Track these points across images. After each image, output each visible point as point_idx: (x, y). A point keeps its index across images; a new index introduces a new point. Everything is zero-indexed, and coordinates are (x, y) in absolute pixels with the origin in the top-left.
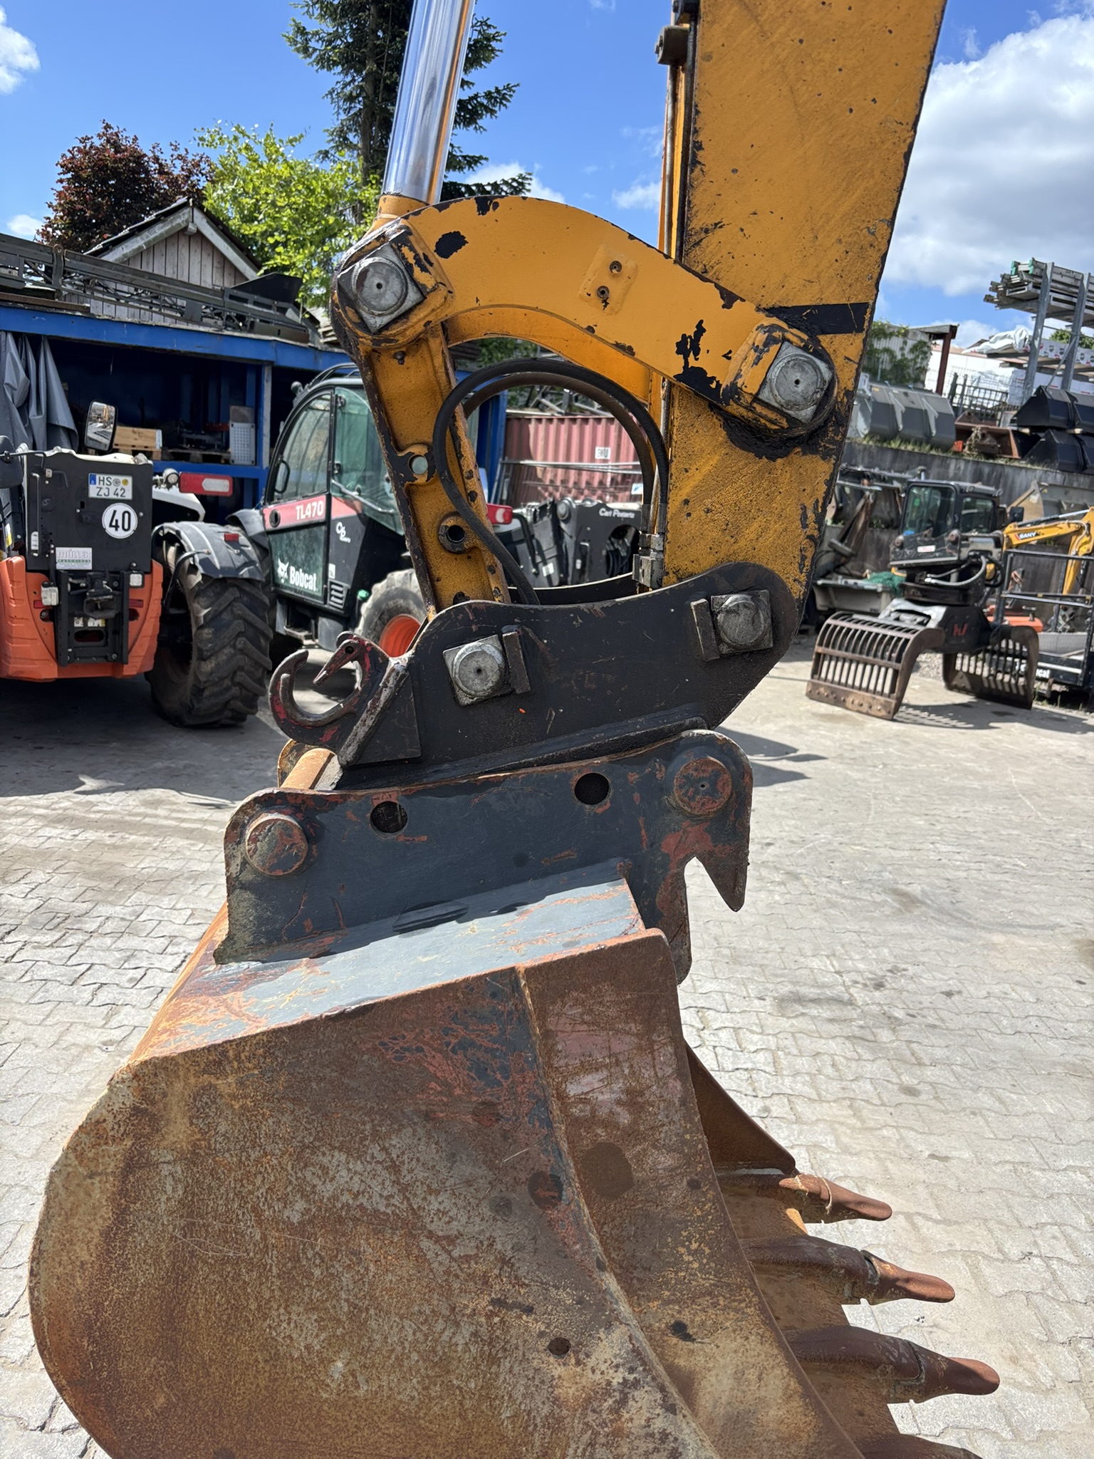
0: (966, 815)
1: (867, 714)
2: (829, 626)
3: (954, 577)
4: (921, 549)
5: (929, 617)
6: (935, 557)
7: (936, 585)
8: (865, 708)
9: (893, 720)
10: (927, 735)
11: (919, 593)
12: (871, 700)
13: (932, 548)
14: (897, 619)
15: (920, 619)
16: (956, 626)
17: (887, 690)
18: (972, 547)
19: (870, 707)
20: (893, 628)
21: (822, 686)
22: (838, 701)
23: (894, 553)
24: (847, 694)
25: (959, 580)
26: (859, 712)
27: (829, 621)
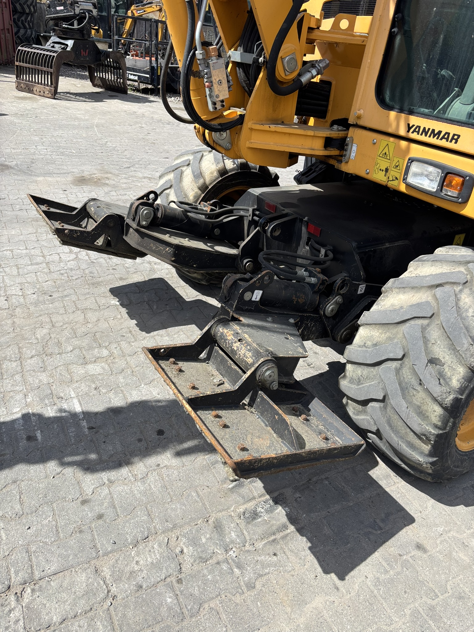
0: (62, 135)
1: (43, 96)
2: (19, 50)
3: (76, 23)
4: (58, 8)
5: (67, 45)
6: (64, 13)
7: (68, 28)
8: (42, 93)
9: (55, 99)
10: (68, 105)
11: (61, 33)
12: (44, 89)
13: (62, 8)
14: (53, 47)
15: (63, 46)
16: (82, 50)
17: (49, 84)
18: (80, 8)
19: (44, 93)
20: (51, 51)
21: (22, 83)
22: (30, 91)
23: (47, 10)
24: (33, 86)
25: (79, 25)
26: (39, 95)
27: (19, 48)
